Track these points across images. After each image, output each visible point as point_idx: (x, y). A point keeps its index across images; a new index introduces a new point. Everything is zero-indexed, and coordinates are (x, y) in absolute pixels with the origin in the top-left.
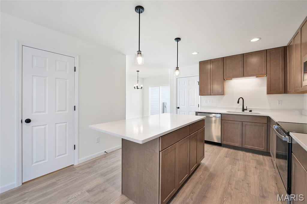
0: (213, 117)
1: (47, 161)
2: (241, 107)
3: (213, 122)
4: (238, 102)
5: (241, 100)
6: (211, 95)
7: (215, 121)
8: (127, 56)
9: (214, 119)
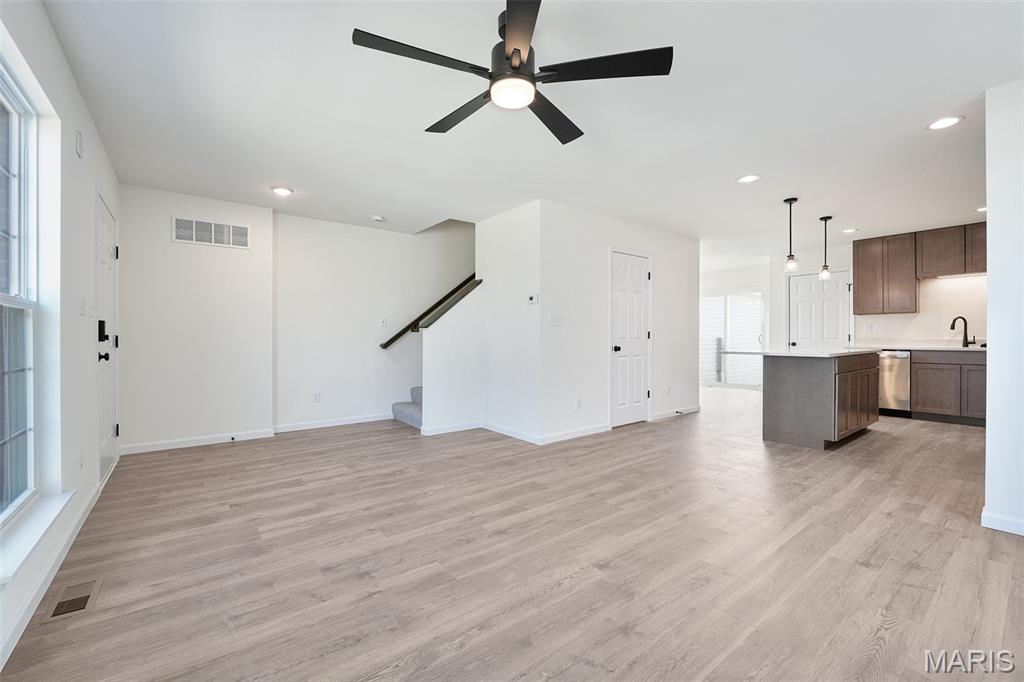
0: (886, 359)
1: (627, 405)
2: (962, 338)
3: (887, 368)
4: (953, 327)
5: (960, 324)
6: (883, 313)
7: (891, 368)
8: (701, 242)
9: (887, 362)
